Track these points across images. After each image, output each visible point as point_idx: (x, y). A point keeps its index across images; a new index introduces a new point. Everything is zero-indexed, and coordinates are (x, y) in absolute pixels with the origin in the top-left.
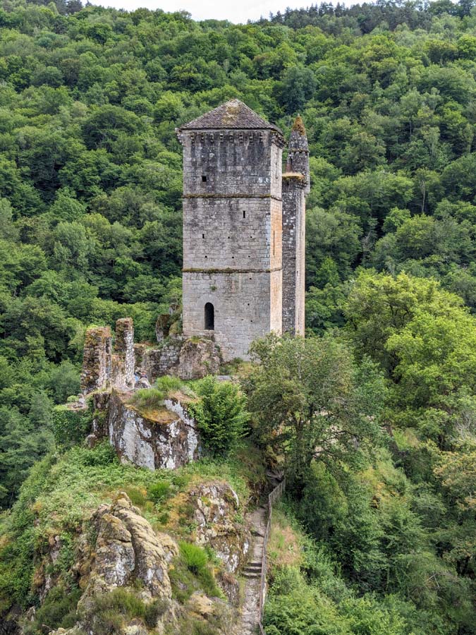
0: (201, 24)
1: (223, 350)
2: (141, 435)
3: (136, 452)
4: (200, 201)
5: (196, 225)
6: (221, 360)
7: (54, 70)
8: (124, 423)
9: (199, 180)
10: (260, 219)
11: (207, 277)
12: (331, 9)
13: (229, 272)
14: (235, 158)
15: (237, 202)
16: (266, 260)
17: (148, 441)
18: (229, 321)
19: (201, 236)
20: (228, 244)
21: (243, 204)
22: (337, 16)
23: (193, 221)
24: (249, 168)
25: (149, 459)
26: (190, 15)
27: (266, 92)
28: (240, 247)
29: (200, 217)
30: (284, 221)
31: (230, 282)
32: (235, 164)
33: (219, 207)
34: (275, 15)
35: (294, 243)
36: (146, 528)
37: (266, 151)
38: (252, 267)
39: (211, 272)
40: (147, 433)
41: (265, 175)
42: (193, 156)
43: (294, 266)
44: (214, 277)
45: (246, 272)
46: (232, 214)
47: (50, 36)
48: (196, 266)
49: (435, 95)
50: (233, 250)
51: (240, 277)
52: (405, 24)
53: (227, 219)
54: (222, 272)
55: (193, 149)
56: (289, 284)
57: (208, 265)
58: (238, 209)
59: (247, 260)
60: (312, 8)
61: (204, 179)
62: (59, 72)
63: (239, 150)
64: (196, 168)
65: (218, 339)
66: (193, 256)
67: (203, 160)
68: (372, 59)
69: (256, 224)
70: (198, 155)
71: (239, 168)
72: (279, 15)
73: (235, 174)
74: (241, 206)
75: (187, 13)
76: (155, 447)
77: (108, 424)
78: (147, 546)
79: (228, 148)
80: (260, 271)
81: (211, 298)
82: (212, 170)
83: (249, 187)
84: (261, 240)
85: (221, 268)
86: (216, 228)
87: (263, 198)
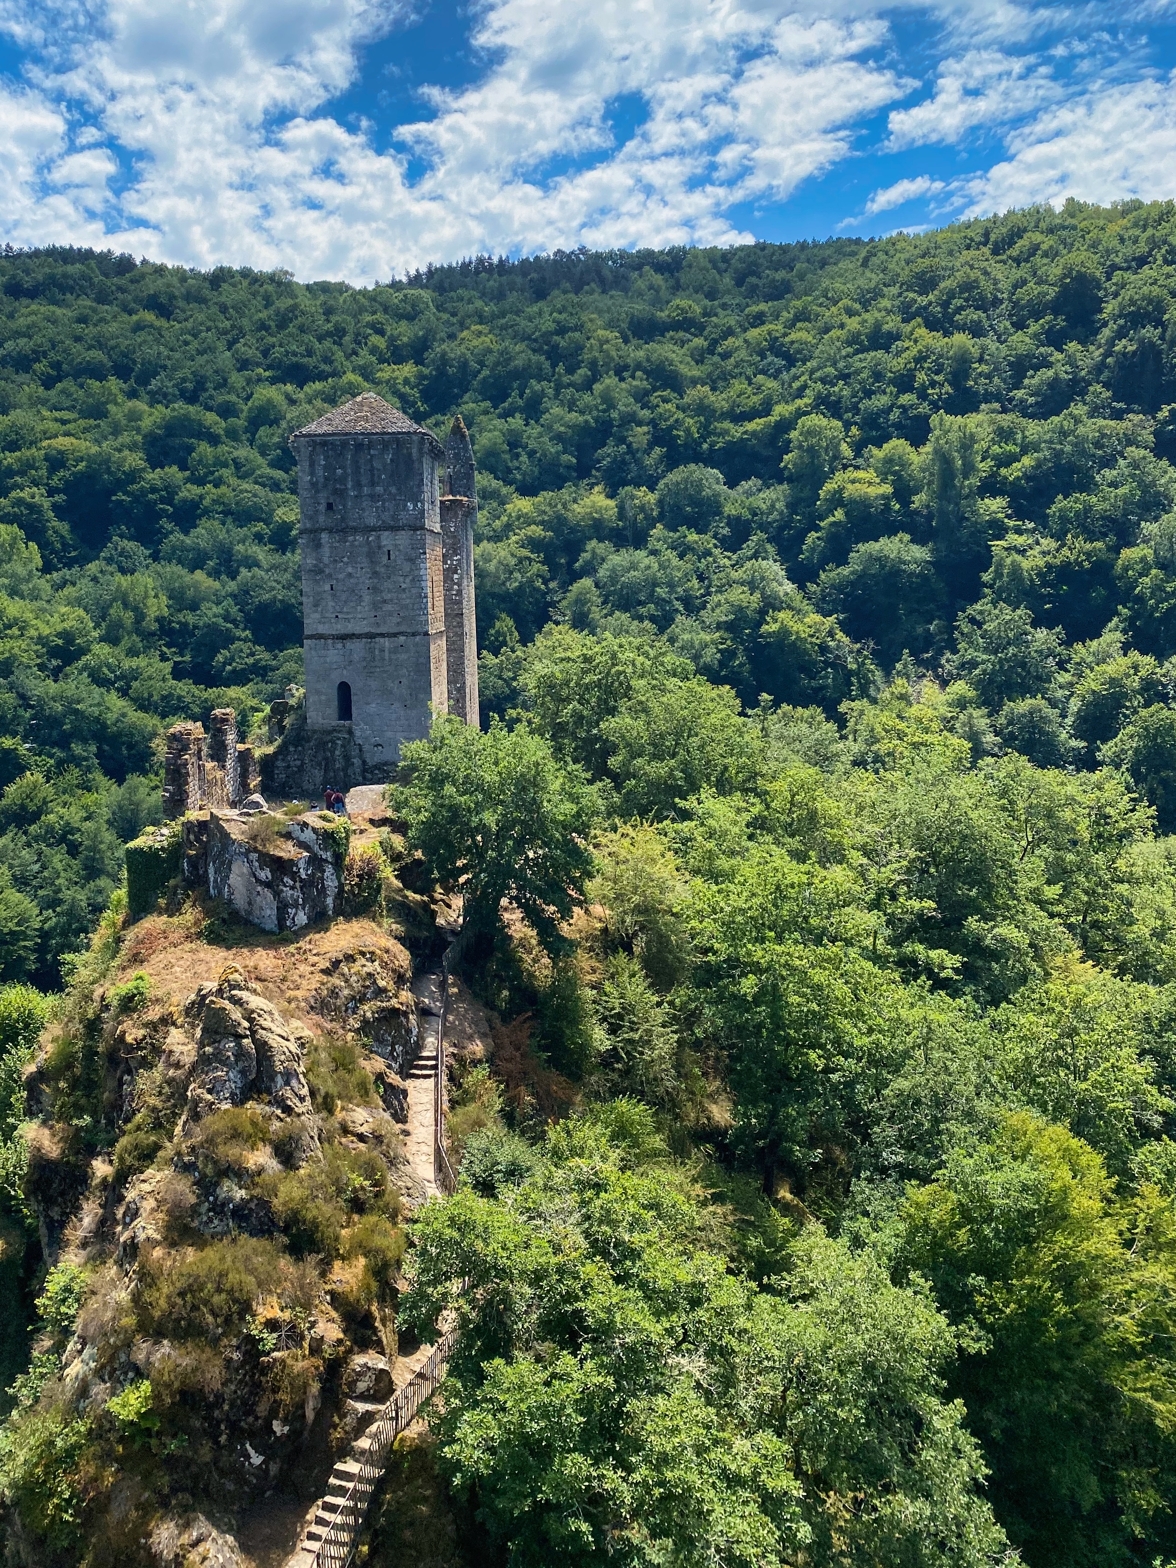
0: (308, 287)
1: (366, 748)
2: (255, 876)
3: (250, 903)
4: (324, 536)
5: (321, 571)
6: (364, 762)
7: (97, 355)
8: (230, 863)
9: (322, 508)
10: (411, 560)
11: (340, 646)
12: (491, 264)
13: (371, 636)
14: (373, 475)
15: (379, 537)
16: (423, 618)
17: (267, 885)
18: (373, 708)
19: (327, 587)
20: (367, 598)
21: (387, 539)
22: (500, 275)
23: (315, 566)
24: (393, 490)
25: (269, 912)
26: (292, 275)
27: (406, 381)
28: (385, 602)
29: (326, 560)
30: (445, 563)
31: (371, 651)
32: (373, 484)
33: (352, 545)
34: (413, 273)
35: (459, 593)
36: (270, 1013)
37: (416, 465)
38: (403, 628)
39: (343, 637)
40: (265, 874)
41: (416, 498)
42: (312, 474)
43: (461, 625)
44: (349, 644)
45: (395, 635)
46: (371, 555)
47: (90, 307)
48: (322, 629)
49: (640, 382)
50: (375, 606)
51: (386, 643)
52: (593, 285)
53: (364, 561)
54: (359, 636)
55: (312, 465)
56: (456, 651)
57: (340, 628)
58: (380, 547)
59: (395, 619)
60: (464, 264)
61: (330, 506)
62: (104, 358)
63: (377, 464)
64: (317, 492)
65: (358, 733)
66: (317, 616)
67: (326, 479)
68: (552, 334)
69: (407, 567)
70: (320, 472)
71: (379, 489)
72: (418, 276)
73: (373, 497)
74: (384, 543)
75: (287, 272)
76: (277, 894)
77: (206, 866)
78: (274, 1041)
79: (362, 461)
80: (414, 634)
81: (345, 676)
82: (341, 493)
83: (394, 517)
84: (414, 591)
85: (358, 630)
86: (350, 575)
87: (415, 529)
